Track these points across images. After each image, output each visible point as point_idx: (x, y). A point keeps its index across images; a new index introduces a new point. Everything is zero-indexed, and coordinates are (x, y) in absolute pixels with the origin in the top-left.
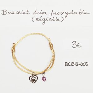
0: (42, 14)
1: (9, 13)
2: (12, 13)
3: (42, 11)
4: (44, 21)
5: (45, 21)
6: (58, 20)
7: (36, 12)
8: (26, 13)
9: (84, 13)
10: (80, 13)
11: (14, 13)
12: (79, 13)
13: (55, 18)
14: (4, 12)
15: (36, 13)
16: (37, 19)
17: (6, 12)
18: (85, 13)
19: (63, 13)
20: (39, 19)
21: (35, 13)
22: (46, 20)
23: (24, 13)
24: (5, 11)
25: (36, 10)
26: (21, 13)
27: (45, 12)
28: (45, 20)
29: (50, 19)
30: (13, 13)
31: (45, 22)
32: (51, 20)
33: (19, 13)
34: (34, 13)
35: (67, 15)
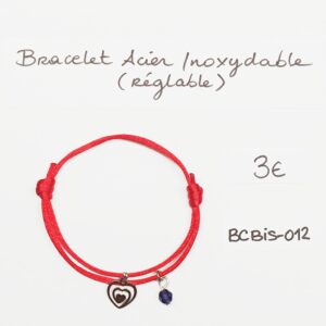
0: (152, 64)
1: (42, 61)
3: (152, 56)
4: (159, 88)
5: (162, 88)
6: (205, 85)
7: (132, 56)
8: (98, 60)
9: (293, 62)
10: (281, 63)
12: (277, 63)
13: (195, 79)
14: (25, 57)
16: (135, 83)
18: (296, 64)
20: (141, 83)
21: (130, 60)
22: (164, 83)
24: (28, 53)
25: (133, 52)
26: (82, 59)
28: (161, 83)
29: (180, 83)
30: (55, 59)
31: (161, 91)
32: (182, 84)
34: (126, 61)
35: (236, 69)
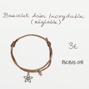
2: (13, 16)
11: (14, 16)
15: (35, 16)
17: (7, 15)
19: (60, 17)
23: (24, 16)
27: (44, 16)
33: (19, 16)
